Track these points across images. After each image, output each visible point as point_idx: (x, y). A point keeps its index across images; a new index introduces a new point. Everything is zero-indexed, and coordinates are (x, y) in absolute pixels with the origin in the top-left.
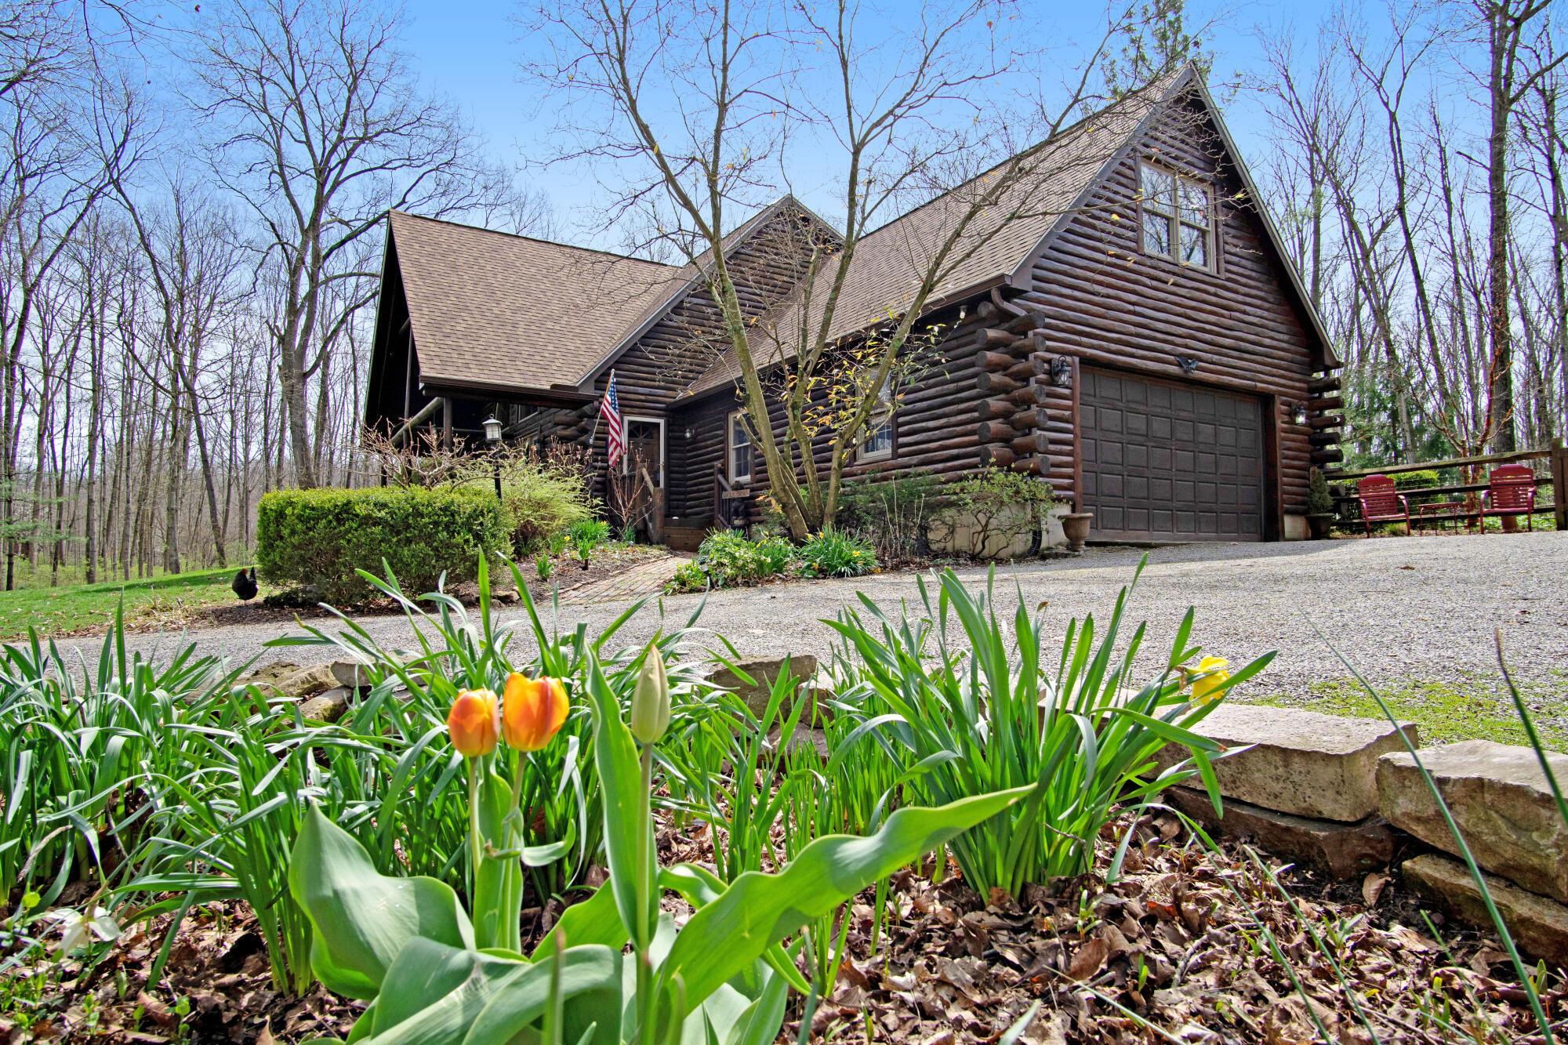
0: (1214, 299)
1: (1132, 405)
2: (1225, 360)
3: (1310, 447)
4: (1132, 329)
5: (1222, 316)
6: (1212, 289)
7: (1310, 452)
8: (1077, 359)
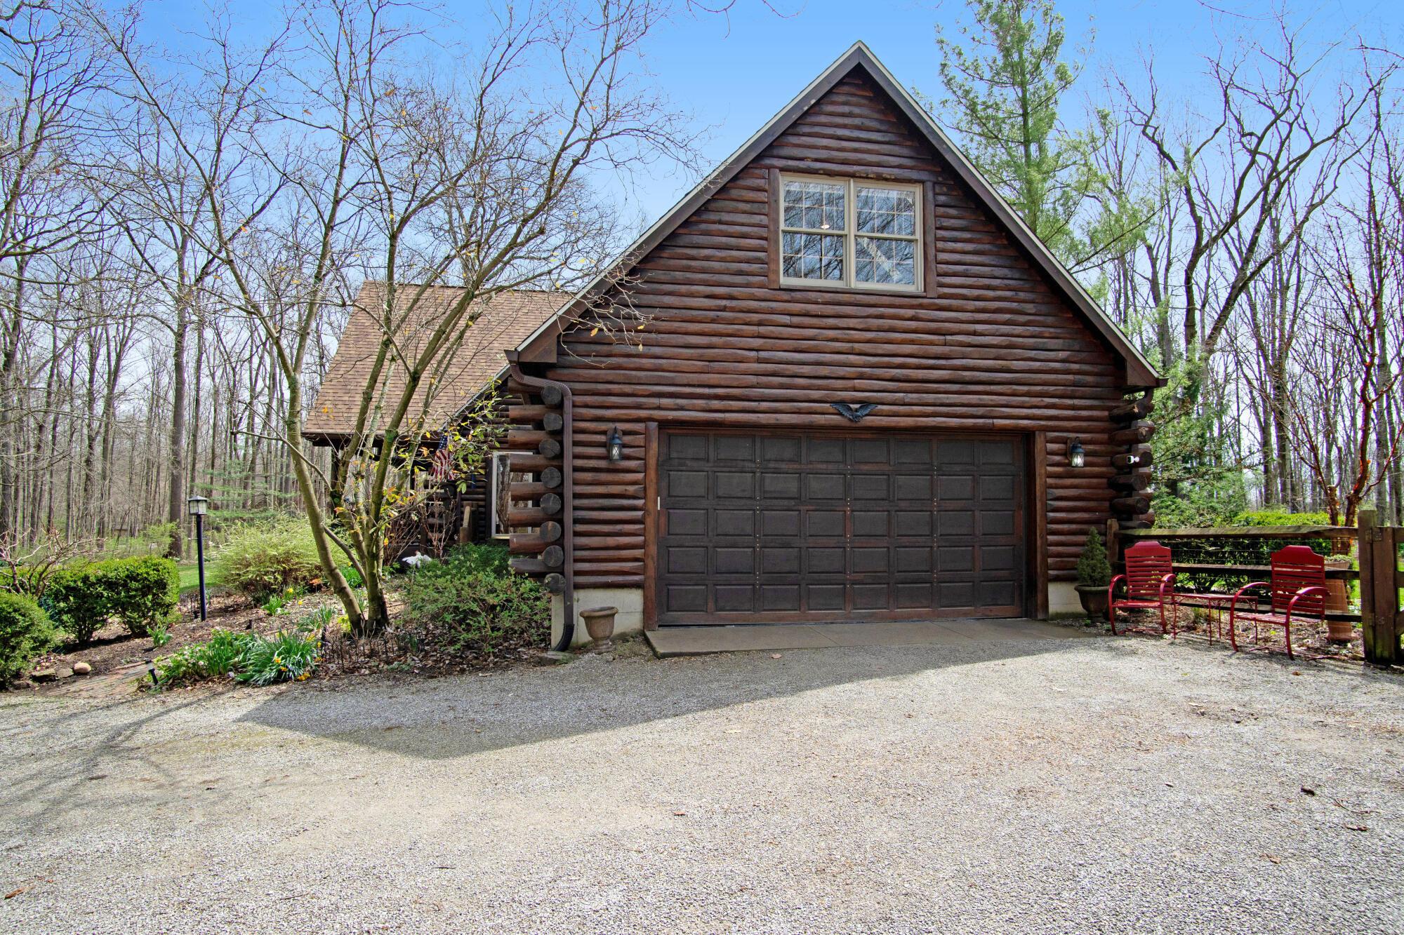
0: (913, 324)
1: (772, 465)
2: (931, 398)
3: (1108, 492)
4: (753, 379)
5: (932, 343)
6: (910, 312)
7: (1111, 500)
8: (654, 425)
